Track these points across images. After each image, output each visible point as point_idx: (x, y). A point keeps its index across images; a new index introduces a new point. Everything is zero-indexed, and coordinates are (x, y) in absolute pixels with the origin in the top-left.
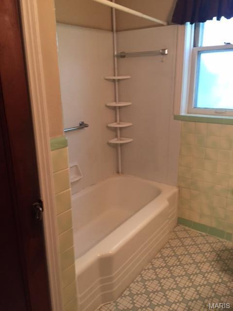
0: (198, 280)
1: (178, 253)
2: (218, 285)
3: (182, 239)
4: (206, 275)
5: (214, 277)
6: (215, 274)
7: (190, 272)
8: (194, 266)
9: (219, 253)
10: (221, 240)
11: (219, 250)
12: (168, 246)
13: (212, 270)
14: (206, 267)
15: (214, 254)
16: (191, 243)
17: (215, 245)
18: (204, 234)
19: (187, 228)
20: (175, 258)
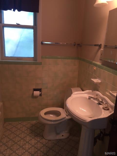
0: (27, 146)
1: (11, 138)
2: (37, 144)
3: (10, 130)
4: (30, 142)
5: (33, 142)
6: (33, 140)
7: (21, 145)
8: (22, 141)
9: (30, 129)
10: (29, 122)
11: (30, 127)
12: (4, 136)
13: (31, 138)
14: (28, 138)
15: (29, 130)
16: (15, 130)
17: (27, 126)
18: (20, 122)
19: (10, 123)
20: (11, 141)
